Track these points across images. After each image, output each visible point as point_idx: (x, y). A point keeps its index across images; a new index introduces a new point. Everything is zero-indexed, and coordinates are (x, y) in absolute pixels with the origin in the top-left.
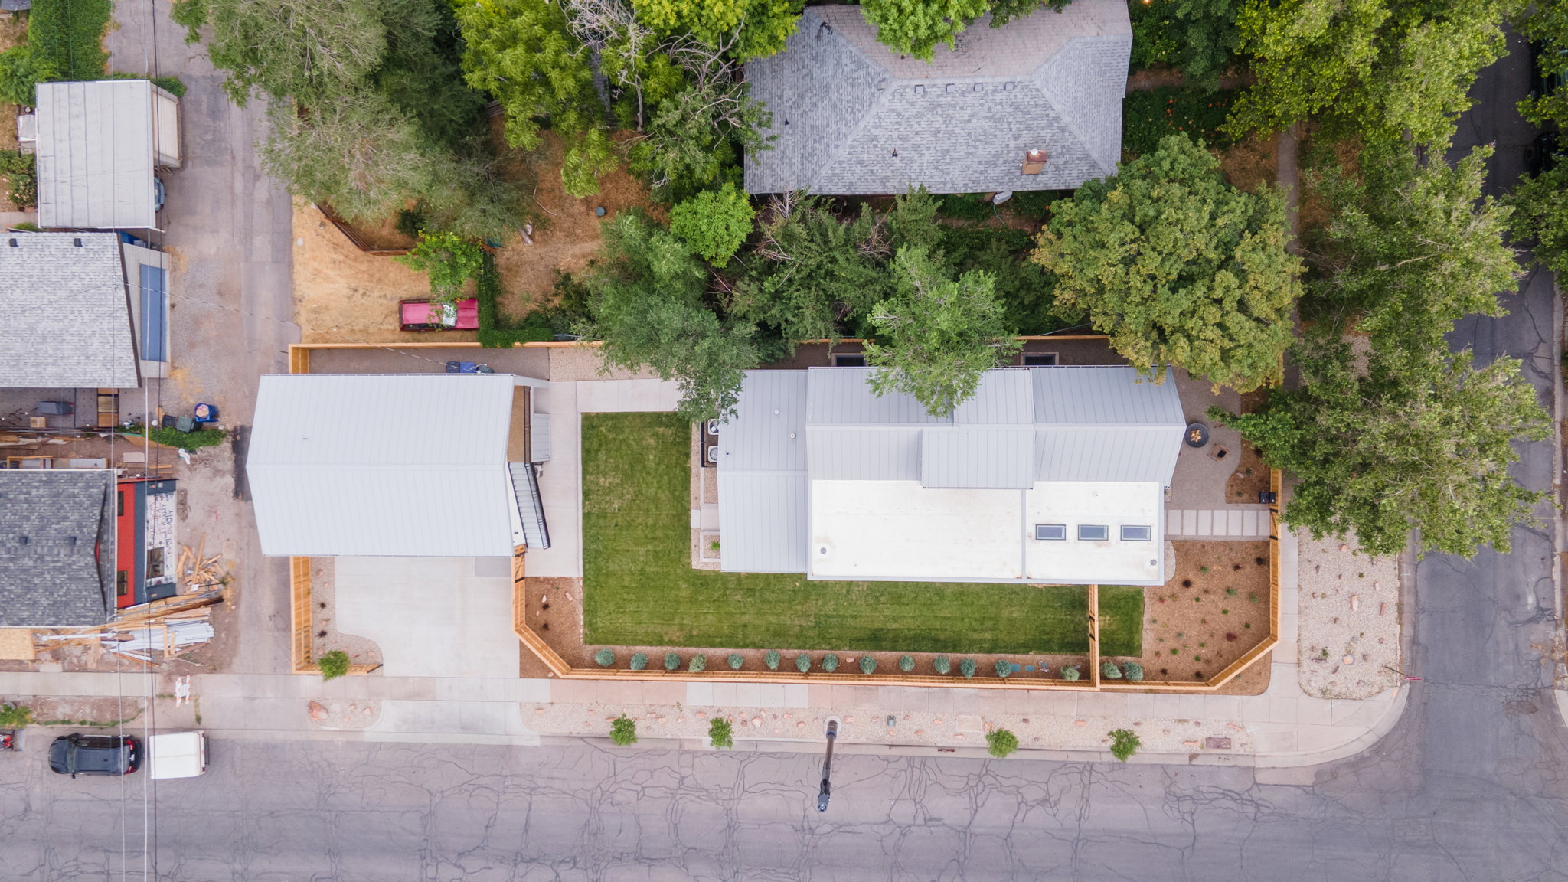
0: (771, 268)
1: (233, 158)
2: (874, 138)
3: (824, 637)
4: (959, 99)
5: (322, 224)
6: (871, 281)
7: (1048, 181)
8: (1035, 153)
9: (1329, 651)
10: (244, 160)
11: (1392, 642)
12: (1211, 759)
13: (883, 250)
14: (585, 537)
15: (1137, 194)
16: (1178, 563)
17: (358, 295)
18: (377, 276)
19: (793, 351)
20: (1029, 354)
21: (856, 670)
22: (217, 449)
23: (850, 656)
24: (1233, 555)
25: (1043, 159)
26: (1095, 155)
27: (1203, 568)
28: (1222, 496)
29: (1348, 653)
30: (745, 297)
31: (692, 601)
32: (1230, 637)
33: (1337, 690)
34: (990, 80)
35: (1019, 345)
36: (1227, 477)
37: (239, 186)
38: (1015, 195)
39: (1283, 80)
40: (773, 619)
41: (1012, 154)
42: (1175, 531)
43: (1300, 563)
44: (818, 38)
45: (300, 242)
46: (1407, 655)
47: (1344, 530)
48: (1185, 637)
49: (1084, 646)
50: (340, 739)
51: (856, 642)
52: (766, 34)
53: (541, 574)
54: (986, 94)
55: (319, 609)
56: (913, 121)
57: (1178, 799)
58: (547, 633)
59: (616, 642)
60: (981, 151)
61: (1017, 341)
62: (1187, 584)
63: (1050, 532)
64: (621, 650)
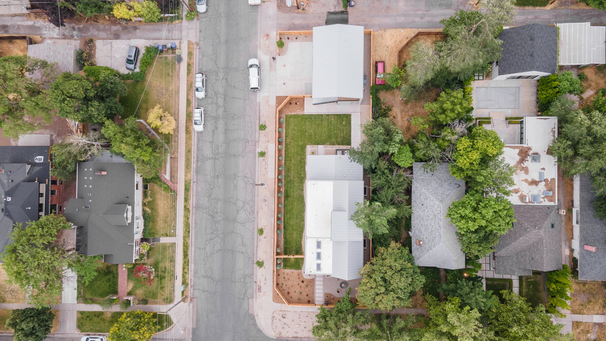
0: (391, 171)
1: (427, 11)
2: (427, 199)
3: (287, 182)
4: (437, 223)
5: (407, 38)
6: (387, 198)
7: (414, 246)
8: (421, 243)
9: (285, 319)
10: (427, 14)
11: (287, 335)
12: (255, 287)
13: (396, 201)
14: (316, 115)
15: (409, 270)
16: (308, 279)
17: (386, 48)
18: (392, 54)
19: (368, 176)
20: (366, 240)
21: (279, 192)
22: (342, 7)
23: (282, 190)
24: (311, 294)
25: (420, 245)
26: (421, 259)
27: (307, 286)
28: (326, 292)
29: (284, 324)
30: (383, 164)
31: (298, 146)
32: (288, 293)
33: (274, 320)
34: (442, 231)
35: (369, 238)
36: (332, 293)
37: (419, 12)
38: (411, 237)
39: (439, 309)
40: (293, 168)
41: (422, 237)
42: (317, 279)
43: (308, 312)
44: (456, 184)
45: (402, 31)
46: (284, 339)
47: (318, 322)
48: (288, 281)
49: (286, 254)
50: (258, 43)
51: (286, 191)
52: (456, 172)
53: (305, 102)
54: (438, 230)
55: (295, 37)
56: (431, 210)
57: (245, 278)
58: (289, 104)
59: (286, 124)
60: (423, 228)
61: (370, 237)
62: (303, 282)
63: (319, 245)
64: (284, 125)
